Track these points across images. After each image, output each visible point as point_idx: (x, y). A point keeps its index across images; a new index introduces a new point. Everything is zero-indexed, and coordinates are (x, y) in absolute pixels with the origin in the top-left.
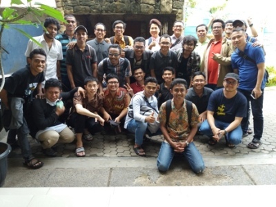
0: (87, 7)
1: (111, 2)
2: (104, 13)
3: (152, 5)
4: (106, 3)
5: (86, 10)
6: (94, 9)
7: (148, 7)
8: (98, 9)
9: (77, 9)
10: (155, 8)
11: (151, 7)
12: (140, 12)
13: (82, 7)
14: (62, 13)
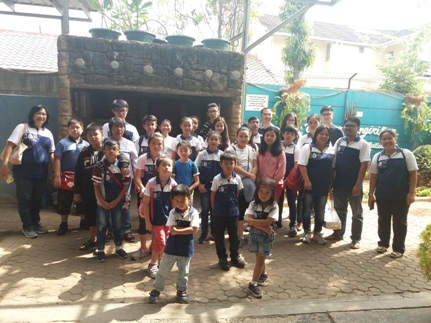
0: (106, 78)
1: (141, 73)
3: (198, 80)
4: (135, 74)
5: (103, 81)
6: (116, 80)
7: (194, 84)
8: (121, 82)
9: (89, 79)
10: (204, 86)
11: (197, 83)
12: (184, 89)
13: (97, 76)
14: (67, 83)
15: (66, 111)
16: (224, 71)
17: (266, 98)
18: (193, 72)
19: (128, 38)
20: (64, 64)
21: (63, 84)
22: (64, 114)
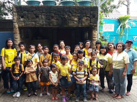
0: (34, 23)
1: (49, 20)
2: (45, 26)
3: (75, 21)
4: (46, 20)
5: (32, 24)
6: (38, 24)
7: (74, 23)
8: (41, 24)
9: (26, 24)
10: (78, 23)
12: (69, 25)
13: (30, 22)
14: (17, 26)
15: (16, 39)
16: (88, 15)
17: (113, 25)
18: (73, 17)
19: (43, 4)
20: (15, 18)
21: (15, 27)
22: (16, 40)
